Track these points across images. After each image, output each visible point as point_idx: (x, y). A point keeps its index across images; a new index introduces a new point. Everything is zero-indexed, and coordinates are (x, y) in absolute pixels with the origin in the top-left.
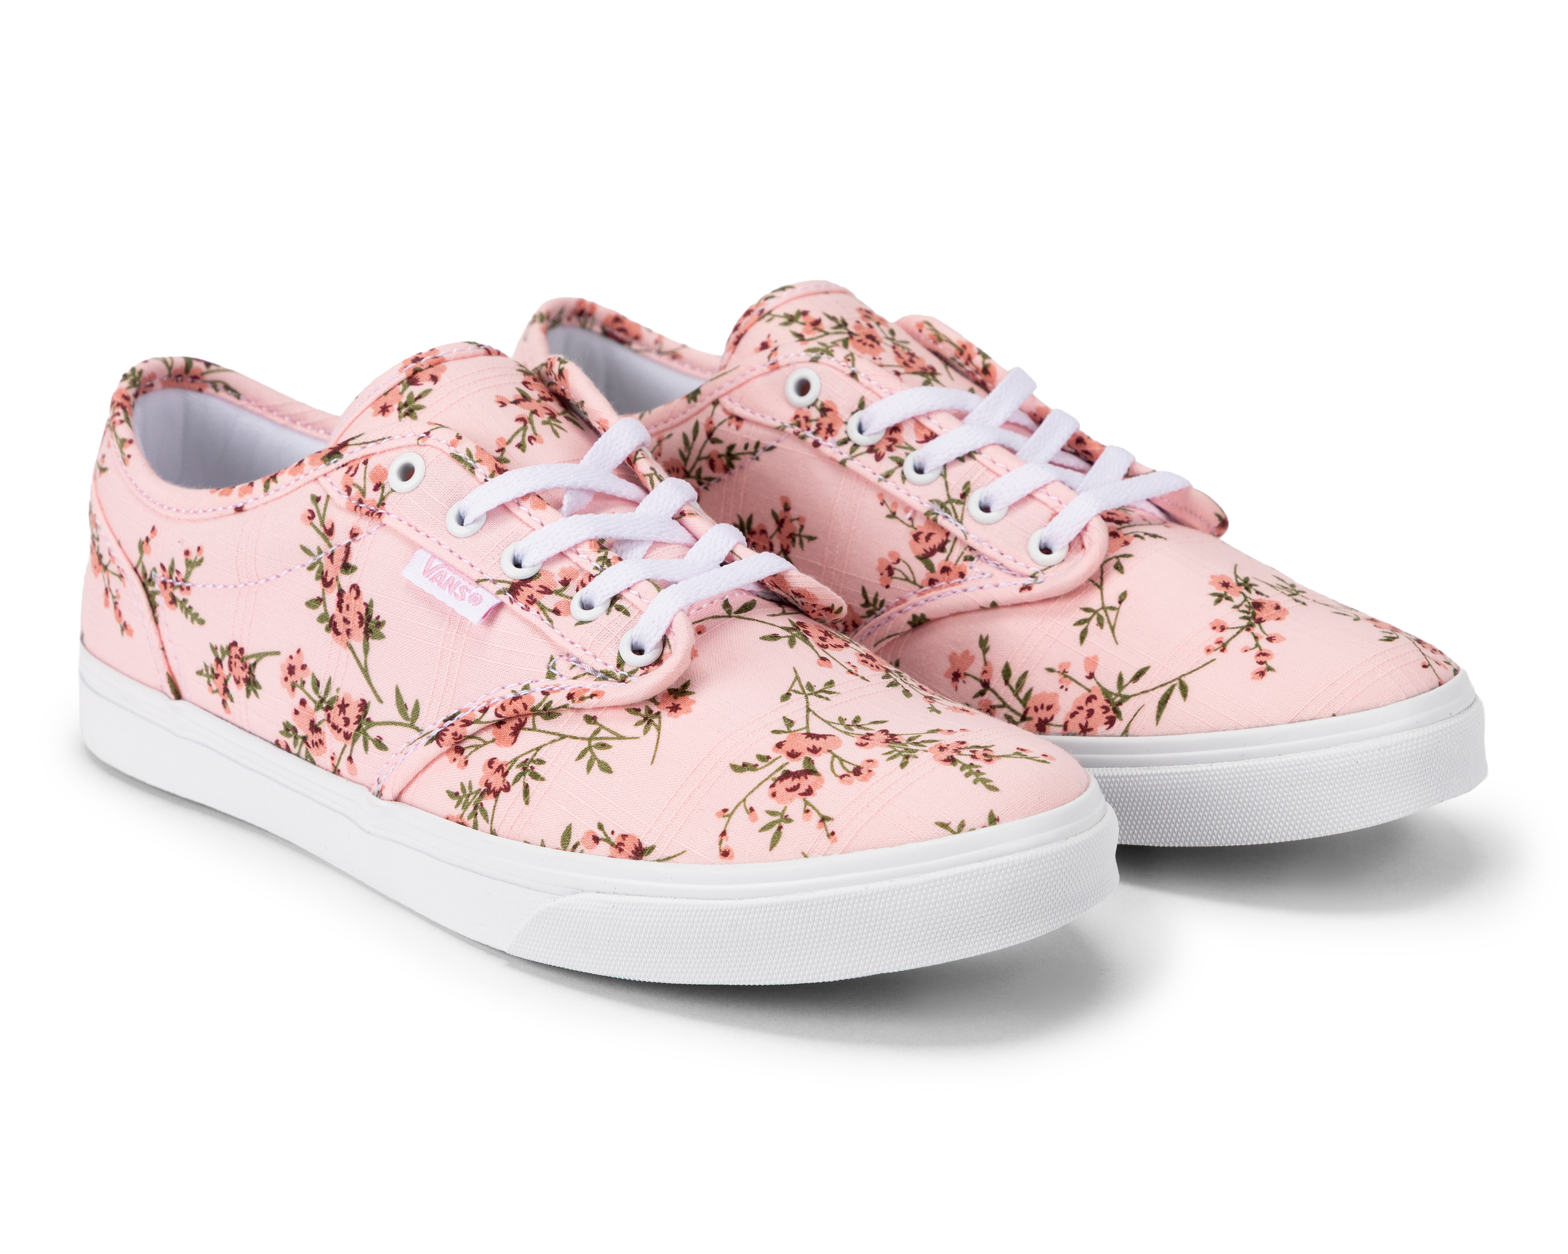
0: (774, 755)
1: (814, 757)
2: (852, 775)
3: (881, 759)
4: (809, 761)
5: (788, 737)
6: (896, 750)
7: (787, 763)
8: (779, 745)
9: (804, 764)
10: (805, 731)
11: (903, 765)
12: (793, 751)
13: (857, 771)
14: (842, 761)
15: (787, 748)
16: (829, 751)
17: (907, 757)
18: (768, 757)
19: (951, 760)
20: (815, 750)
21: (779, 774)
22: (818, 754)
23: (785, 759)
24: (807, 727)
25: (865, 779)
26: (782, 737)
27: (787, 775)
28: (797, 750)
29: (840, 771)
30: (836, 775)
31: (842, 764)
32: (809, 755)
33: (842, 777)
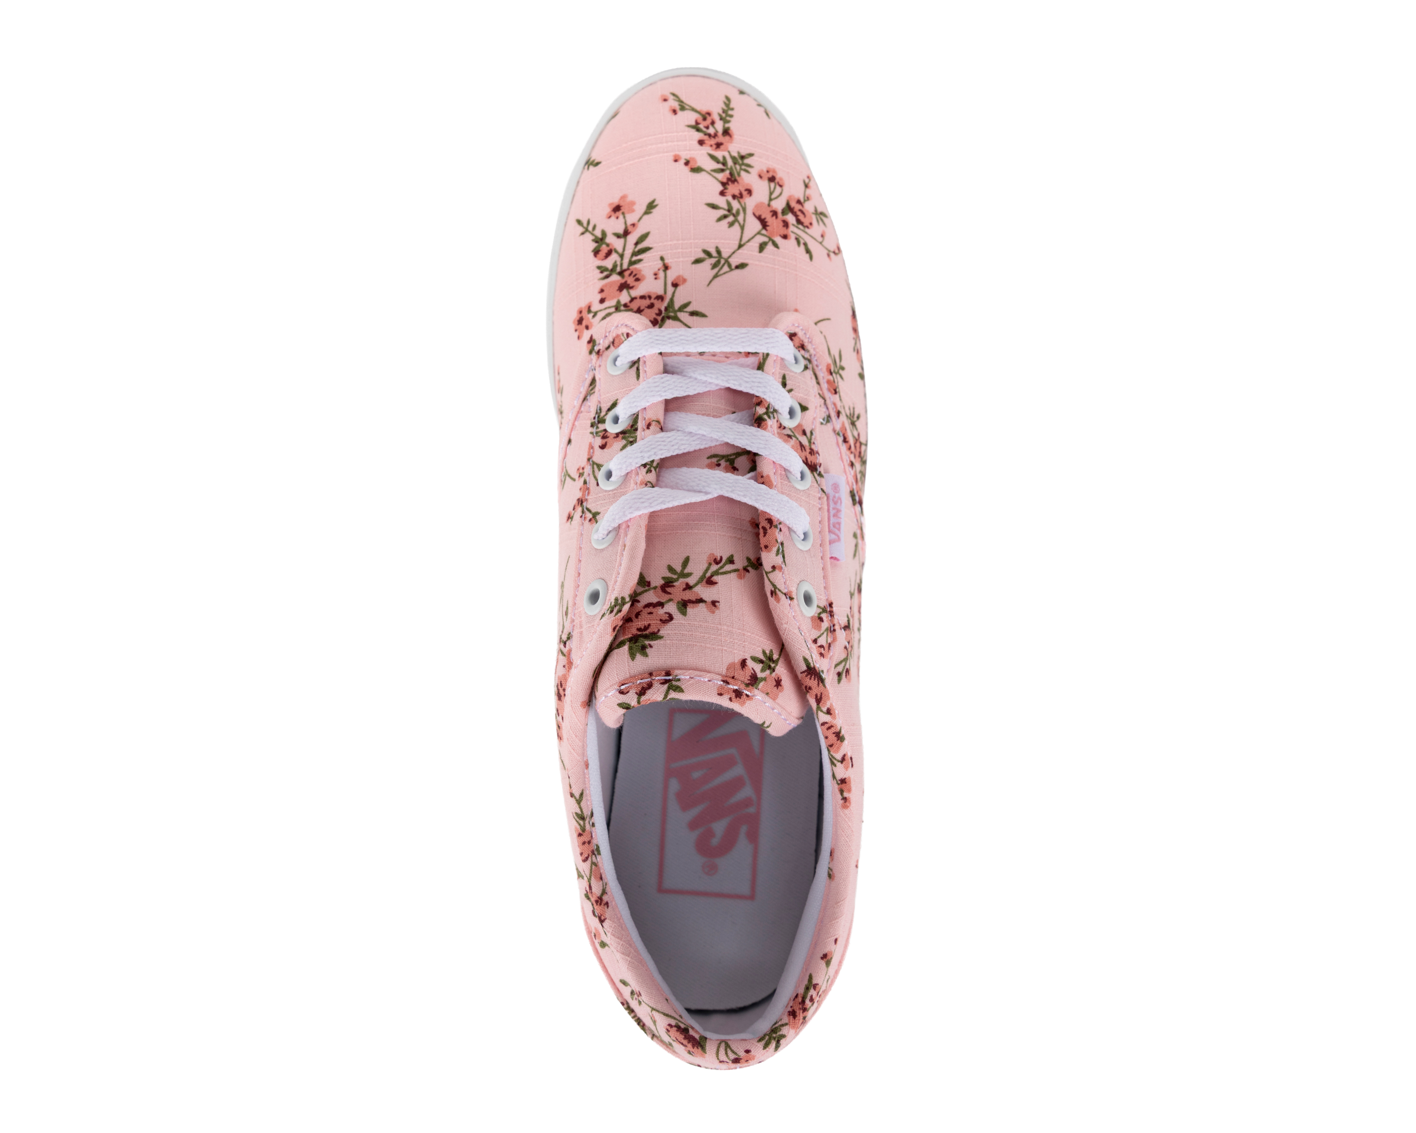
0: (793, 237)
1: (779, 211)
2: (776, 181)
3: (754, 172)
4: (784, 212)
5: (777, 236)
6: (741, 169)
7: (793, 225)
8: (785, 237)
9: (787, 214)
10: (764, 232)
11: (751, 155)
12: (784, 226)
13: (772, 179)
14: (771, 193)
15: (783, 231)
16: (769, 205)
17: (743, 157)
18: (796, 239)
19: (726, 132)
20: (775, 213)
21: (800, 226)
22: (776, 210)
23: (792, 228)
24: (759, 233)
25: (774, 171)
26: (778, 240)
27: (799, 221)
28: (782, 224)
29: (778, 189)
30: (782, 190)
31: (774, 191)
32: (780, 215)
33: (781, 186)
